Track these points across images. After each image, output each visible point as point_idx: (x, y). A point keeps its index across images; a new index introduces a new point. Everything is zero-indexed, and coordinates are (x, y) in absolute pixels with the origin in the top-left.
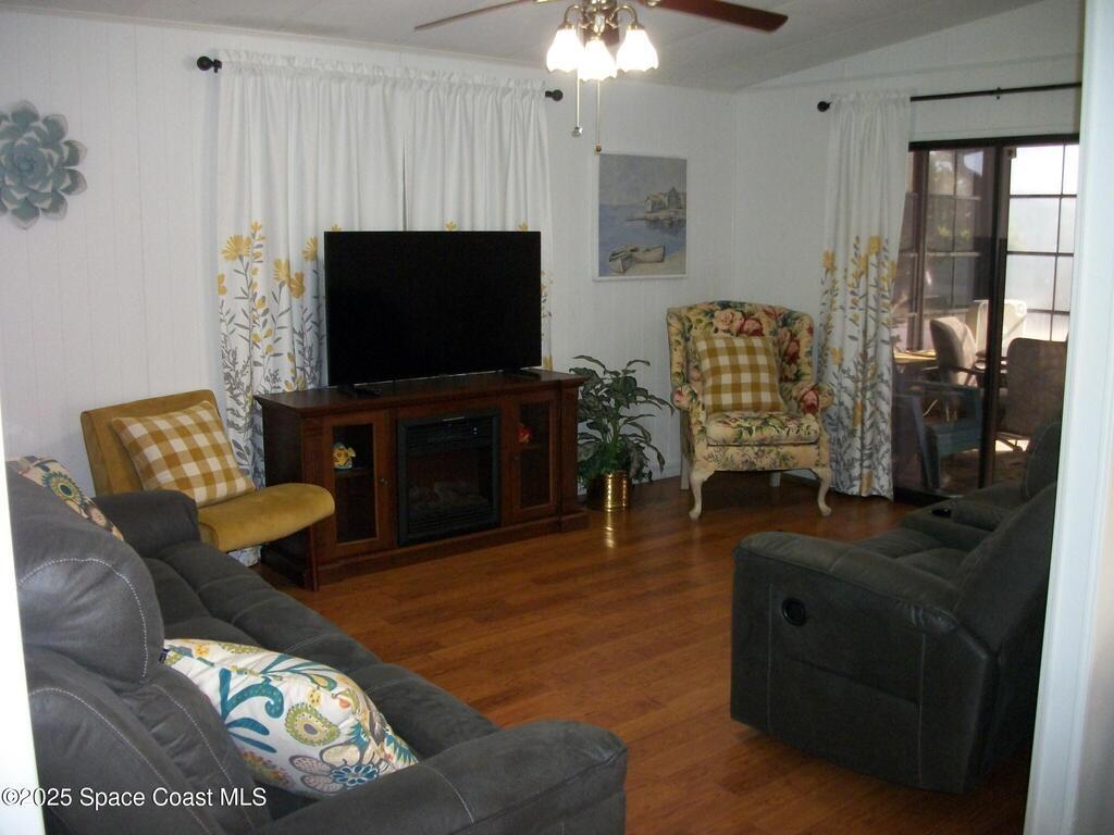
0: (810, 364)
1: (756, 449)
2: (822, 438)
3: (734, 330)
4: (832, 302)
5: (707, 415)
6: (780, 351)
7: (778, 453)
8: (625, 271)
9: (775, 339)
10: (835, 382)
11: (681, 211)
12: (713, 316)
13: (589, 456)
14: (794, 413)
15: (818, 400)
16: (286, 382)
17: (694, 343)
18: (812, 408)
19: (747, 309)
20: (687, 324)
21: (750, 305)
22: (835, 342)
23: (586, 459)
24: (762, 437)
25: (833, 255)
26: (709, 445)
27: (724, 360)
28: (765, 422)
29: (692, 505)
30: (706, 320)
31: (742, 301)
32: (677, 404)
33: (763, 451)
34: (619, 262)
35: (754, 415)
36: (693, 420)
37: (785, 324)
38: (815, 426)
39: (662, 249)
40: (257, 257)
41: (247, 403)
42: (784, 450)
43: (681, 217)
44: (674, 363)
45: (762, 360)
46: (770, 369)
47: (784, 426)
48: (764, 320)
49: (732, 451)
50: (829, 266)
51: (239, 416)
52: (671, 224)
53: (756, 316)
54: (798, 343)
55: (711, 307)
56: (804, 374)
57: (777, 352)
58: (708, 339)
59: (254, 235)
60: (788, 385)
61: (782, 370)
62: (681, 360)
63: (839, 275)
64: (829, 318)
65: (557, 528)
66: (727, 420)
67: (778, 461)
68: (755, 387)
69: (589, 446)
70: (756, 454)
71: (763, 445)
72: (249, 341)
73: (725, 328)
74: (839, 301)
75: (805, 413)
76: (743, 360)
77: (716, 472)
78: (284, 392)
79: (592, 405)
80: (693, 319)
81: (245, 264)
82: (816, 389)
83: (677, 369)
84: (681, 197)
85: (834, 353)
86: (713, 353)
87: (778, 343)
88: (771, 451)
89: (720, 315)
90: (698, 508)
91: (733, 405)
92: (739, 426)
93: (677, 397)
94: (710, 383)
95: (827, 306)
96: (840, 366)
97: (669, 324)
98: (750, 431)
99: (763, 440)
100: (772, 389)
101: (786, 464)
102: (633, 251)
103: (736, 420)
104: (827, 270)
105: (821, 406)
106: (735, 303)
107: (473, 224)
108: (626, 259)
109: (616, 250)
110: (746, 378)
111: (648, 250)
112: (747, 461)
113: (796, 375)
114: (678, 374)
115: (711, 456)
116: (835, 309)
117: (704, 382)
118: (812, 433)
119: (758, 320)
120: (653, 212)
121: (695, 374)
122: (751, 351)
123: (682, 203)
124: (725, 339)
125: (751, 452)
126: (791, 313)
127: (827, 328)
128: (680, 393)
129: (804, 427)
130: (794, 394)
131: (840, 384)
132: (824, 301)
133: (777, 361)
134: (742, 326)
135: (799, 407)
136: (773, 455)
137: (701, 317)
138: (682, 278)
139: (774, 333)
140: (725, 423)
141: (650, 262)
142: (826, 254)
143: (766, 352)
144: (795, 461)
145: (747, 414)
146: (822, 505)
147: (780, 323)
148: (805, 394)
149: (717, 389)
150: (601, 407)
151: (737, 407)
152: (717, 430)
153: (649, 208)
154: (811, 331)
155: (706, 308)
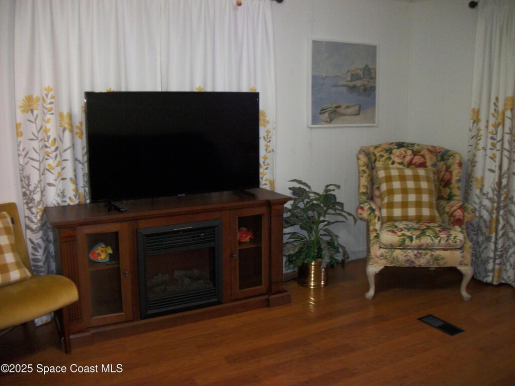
0: (459, 188)
1: (416, 252)
2: (466, 245)
3: (406, 163)
4: (477, 144)
5: (382, 224)
6: (438, 178)
7: (432, 255)
8: (330, 121)
9: (435, 169)
10: (477, 201)
11: (372, 80)
12: (391, 153)
13: (296, 251)
14: (446, 225)
15: (464, 216)
16: (70, 198)
17: (377, 172)
18: (459, 222)
19: (416, 148)
20: (373, 158)
21: (418, 145)
22: (478, 173)
23: (293, 253)
24: (420, 244)
25: (478, 111)
26: (380, 247)
27: (397, 185)
28: (423, 233)
29: (368, 290)
30: (386, 155)
31: (413, 142)
32: (360, 216)
33: (421, 253)
34: (327, 114)
35: (416, 226)
36: (371, 228)
37: (442, 159)
38: (461, 237)
39: (358, 106)
40: (50, 111)
41: (38, 213)
42: (437, 253)
43: (372, 85)
44: (361, 185)
45: (424, 185)
46: (430, 192)
47: (437, 236)
48: (428, 156)
49: (398, 253)
50: (476, 119)
51: (32, 222)
52: (365, 90)
53: (422, 153)
54: (451, 173)
55: (390, 146)
56: (455, 195)
57: (436, 178)
58: (386, 168)
59: (47, 95)
60: (443, 203)
61: (440, 192)
62: (365, 183)
63: (482, 125)
64: (475, 155)
65: (267, 304)
66: (395, 230)
67: (432, 261)
68: (419, 204)
69: (295, 244)
70: (415, 255)
71: (421, 249)
72: (39, 170)
73: (400, 161)
74: (481, 144)
75: (454, 225)
76: (411, 184)
77: (386, 267)
78: (69, 205)
79: (299, 215)
80: (378, 154)
81: (35, 115)
82: (462, 208)
83: (363, 190)
84: (373, 71)
85: (477, 179)
86: (389, 179)
87: (437, 173)
88: (426, 254)
89: (397, 152)
90: (371, 293)
91: (402, 216)
92: (403, 235)
93: (360, 211)
94: (386, 201)
95: (473, 147)
96: (481, 190)
97: (358, 159)
98: (411, 238)
99: (421, 246)
100: (430, 206)
101: (438, 264)
102: (337, 107)
103: (402, 230)
104: (474, 123)
105: (466, 220)
106: (408, 144)
107: (214, 86)
108: (332, 113)
109: (325, 106)
110: (412, 198)
111: (348, 107)
112: (408, 260)
113: (449, 195)
114: (364, 193)
115: (382, 255)
116: (479, 150)
117: (382, 199)
118: (458, 242)
119: (423, 156)
120: (351, 81)
121: (377, 193)
122: (416, 178)
123: (373, 74)
124: (399, 169)
125: (411, 254)
126: (447, 151)
127: (473, 163)
128: (362, 208)
129: (452, 237)
130: (447, 210)
131: (480, 202)
132: (470, 144)
133: (435, 185)
134: (412, 160)
135: (450, 220)
136: (428, 257)
137: (382, 153)
138: (372, 126)
139: (434, 165)
140: (393, 232)
141: (350, 115)
142: (474, 110)
143: (428, 179)
144: (445, 261)
145: (411, 224)
146: (465, 294)
147: (439, 158)
148: (455, 211)
149: (391, 205)
150: (305, 216)
151: (405, 218)
152: (387, 237)
153: (349, 79)
154: (460, 164)
155: (387, 147)
